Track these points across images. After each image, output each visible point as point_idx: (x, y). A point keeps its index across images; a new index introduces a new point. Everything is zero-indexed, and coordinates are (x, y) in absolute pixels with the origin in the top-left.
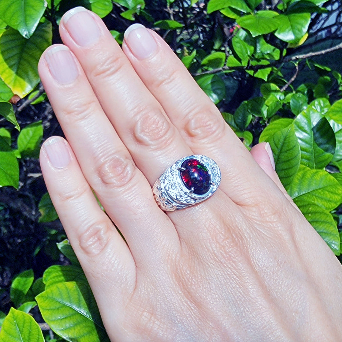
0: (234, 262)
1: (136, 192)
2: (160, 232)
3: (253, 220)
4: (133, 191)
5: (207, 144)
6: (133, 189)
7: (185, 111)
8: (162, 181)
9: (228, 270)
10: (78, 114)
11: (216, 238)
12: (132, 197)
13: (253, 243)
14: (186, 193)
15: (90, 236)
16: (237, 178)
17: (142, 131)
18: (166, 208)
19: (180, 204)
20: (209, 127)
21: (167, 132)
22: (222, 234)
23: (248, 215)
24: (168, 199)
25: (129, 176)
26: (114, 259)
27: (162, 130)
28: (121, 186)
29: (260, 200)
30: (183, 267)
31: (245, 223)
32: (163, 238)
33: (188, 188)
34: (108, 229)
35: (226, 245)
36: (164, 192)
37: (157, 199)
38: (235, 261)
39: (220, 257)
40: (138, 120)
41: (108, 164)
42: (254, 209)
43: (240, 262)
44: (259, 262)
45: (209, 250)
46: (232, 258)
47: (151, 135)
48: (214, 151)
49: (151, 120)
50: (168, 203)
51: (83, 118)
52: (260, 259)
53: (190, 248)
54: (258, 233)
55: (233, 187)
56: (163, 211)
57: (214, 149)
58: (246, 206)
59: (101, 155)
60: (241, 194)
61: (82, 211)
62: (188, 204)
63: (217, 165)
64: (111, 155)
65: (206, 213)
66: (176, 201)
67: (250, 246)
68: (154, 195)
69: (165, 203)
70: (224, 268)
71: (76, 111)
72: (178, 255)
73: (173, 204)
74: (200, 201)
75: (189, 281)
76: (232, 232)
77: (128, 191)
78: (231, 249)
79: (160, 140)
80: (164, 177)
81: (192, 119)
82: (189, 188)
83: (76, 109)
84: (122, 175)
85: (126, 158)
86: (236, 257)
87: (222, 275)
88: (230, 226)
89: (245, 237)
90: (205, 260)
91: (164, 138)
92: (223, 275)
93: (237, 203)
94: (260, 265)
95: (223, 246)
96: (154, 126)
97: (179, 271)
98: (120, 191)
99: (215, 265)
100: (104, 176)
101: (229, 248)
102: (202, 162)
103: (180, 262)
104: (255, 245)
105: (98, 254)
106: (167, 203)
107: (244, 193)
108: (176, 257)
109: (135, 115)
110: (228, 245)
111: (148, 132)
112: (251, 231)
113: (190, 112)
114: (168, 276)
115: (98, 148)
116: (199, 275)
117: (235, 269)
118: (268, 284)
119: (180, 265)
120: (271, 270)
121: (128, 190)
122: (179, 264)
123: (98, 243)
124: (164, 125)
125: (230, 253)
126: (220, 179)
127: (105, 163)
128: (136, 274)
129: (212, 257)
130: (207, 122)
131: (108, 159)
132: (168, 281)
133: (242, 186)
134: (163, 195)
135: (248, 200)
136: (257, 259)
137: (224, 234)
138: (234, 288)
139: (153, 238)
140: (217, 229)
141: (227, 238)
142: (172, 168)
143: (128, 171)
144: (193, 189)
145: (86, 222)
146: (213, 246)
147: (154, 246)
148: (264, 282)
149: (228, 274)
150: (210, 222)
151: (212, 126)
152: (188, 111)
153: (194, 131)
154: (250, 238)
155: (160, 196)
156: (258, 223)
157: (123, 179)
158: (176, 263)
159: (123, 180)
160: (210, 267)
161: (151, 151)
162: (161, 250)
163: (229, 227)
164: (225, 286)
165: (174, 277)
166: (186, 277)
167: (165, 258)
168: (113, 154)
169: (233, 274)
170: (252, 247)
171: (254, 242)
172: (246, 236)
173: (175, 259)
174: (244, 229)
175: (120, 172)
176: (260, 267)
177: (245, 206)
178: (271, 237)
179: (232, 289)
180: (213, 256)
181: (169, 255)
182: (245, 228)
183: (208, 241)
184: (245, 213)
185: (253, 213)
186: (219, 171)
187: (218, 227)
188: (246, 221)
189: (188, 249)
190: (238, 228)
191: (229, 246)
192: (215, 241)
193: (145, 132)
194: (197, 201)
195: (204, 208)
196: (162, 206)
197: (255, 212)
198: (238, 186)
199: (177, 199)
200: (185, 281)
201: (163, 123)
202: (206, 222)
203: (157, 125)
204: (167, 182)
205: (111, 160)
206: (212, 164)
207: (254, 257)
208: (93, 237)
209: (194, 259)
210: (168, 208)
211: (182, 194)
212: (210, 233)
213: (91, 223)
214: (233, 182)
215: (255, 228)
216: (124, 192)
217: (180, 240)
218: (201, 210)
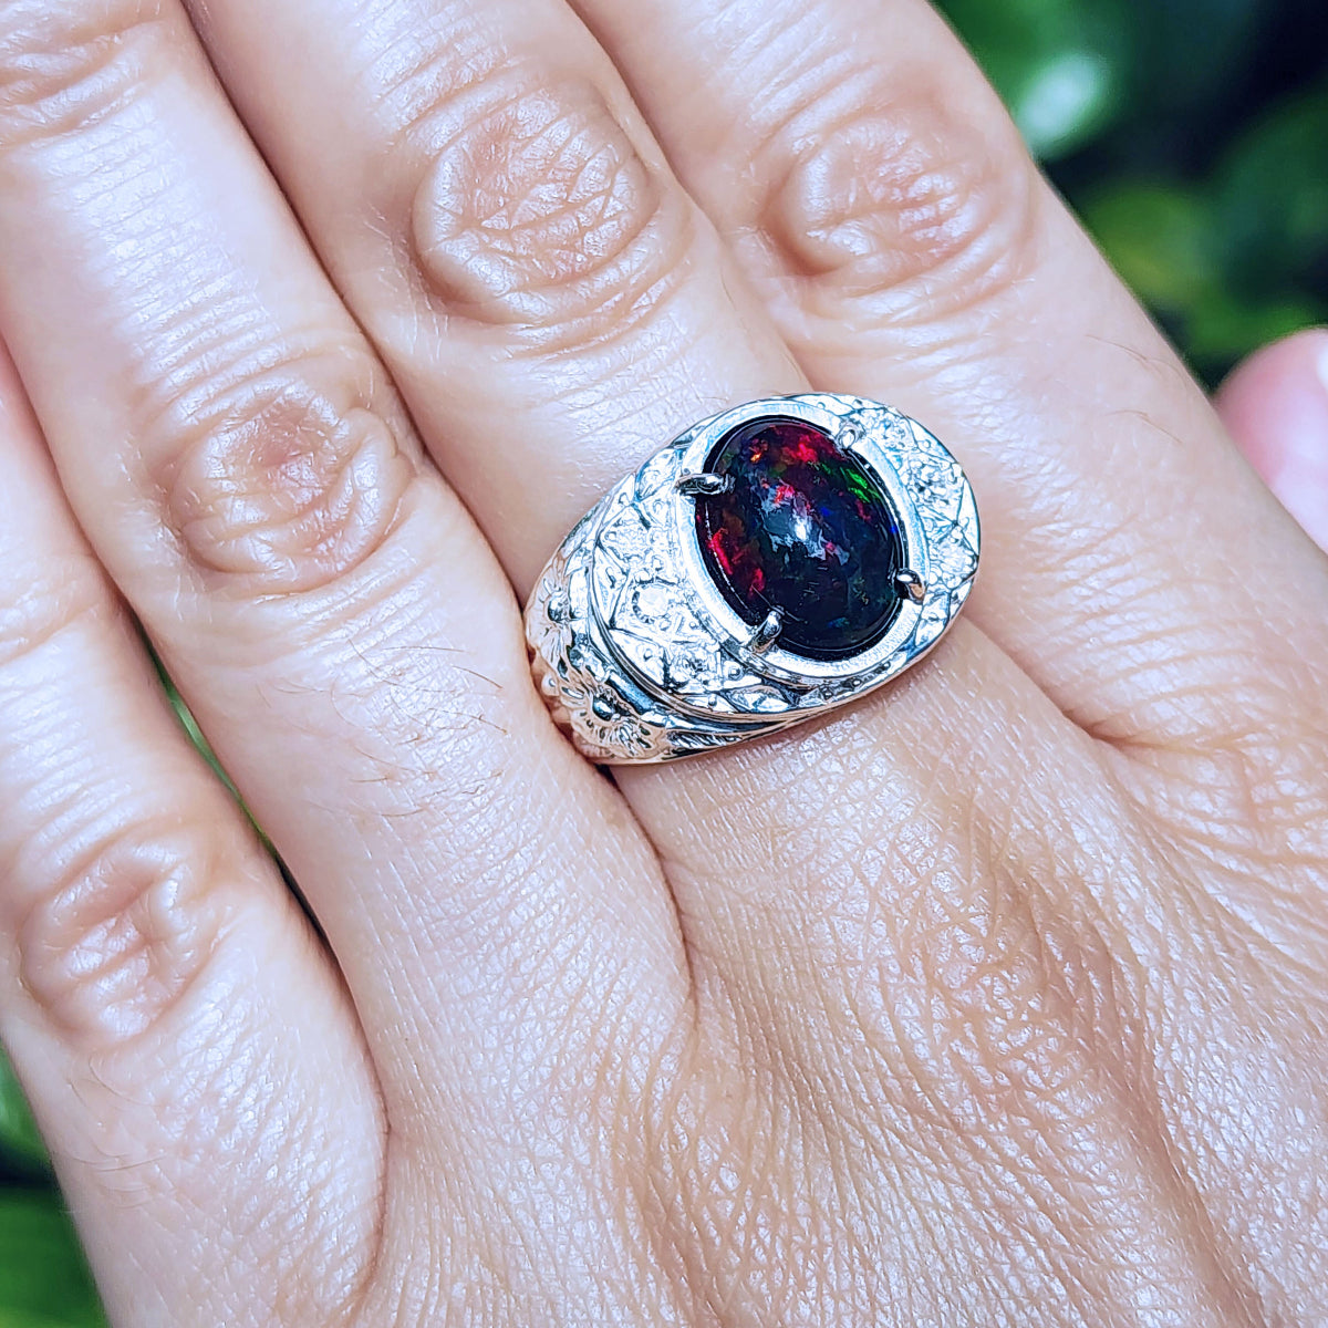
0: (1044, 1124)
1: (405, 629)
2: (554, 900)
3: (1192, 842)
4: (389, 620)
5: (908, 324)
6: (386, 609)
7: (768, 98)
8: (575, 563)
9: (996, 1180)
10: (32, 98)
11: (925, 958)
12: (375, 661)
13: (1180, 999)
14: (728, 649)
15: (91, 916)
16: (1104, 560)
17: (468, 221)
18: (606, 742)
19: (687, 718)
20: (928, 212)
21: (631, 236)
22: (970, 930)
23: (1162, 809)
24: (609, 682)
25: (366, 521)
26: (237, 1074)
27: (599, 220)
28: (305, 589)
29: (1254, 715)
30: (694, 1144)
31: (1139, 862)
32: (570, 941)
33: (740, 612)
34: (216, 870)
35: (994, 1005)
36: (587, 637)
37: (545, 683)
38: (1053, 1121)
39: (954, 1086)
40: (442, 150)
41: (226, 439)
42: (1207, 773)
43: (1081, 1122)
44: (1217, 1127)
45: (874, 1038)
46: (1031, 1095)
47: (521, 251)
48: (948, 377)
49: (526, 154)
50: (618, 709)
51: (71, 124)
52: (1224, 1110)
53: (751, 1018)
54: (1221, 936)
55: (1067, 621)
56: (588, 759)
57: (951, 363)
58: (1156, 746)
59: (179, 376)
60: (1124, 664)
61: (46, 744)
62: (741, 718)
63: (957, 470)
64: (248, 379)
65: (872, 784)
66: (665, 697)
67: (1159, 1022)
68: (531, 654)
69: (598, 713)
70: (973, 1165)
71: (23, 74)
72: (668, 1064)
73: (647, 717)
74: (830, 704)
75: (730, 1241)
76: (1038, 920)
77: (354, 627)
78: (1025, 1035)
79: (583, 289)
80: (592, 536)
81: (813, 153)
82: (749, 610)
83: (25, 61)
84: (319, 514)
85: (357, 402)
86: (1061, 1088)
87: (958, 1208)
88: (1029, 880)
89: (1131, 957)
90: (846, 1102)
91: (611, 275)
92: (968, 1206)
93: (1093, 730)
94: (1220, 1147)
95: (974, 1015)
96: (547, 192)
97: (668, 1167)
98: (301, 622)
99: (915, 1138)
100: (198, 517)
101: (1014, 1026)
102: (847, 441)
103: (681, 1109)
104: (1195, 1009)
105: (137, 1040)
106: (605, 708)
107: (1141, 659)
108: (651, 1079)
109: (422, 116)
110: (1006, 1005)
111: (507, 234)
112: (1174, 917)
113: (798, 108)
114: (596, 1205)
115: (167, 327)
116: (801, 1207)
117: (1050, 1173)
118: (1269, 1277)
119: (679, 1129)
120: (1295, 1188)
121: (352, 613)
122: (672, 1126)
123: (142, 964)
124: (619, 189)
125: (1020, 1065)
126: (976, 558)
127: (208, 428)
128: (385, 1177)
129: (893, 1083)
130: (914, 177)
131: (225, 404)
132: (588, 1238)
133: (1128, 617)
134: (579, 655)
135: (1164, 710)
136: (1202, 1106)
137: (984, 931)
138: (1034, 1300)
139: (509, 940)
140: (939, 895)
141: (1005, 963)
142: (648, 475)
143: (357, 493)
144: (772, 620)
145: (65, 821)
146: (909, 1009)
147: (509, 992)
148: (1245, 1268)
149: (998, 1204)
150: (893, 847)
151: (944, 205)
152: (786, 97)
153: (821, 234)
154: (1165, 966)
155: (562, 662)
156: (1232, 864)
157: (323, 539)
158: (647, 1118)
159: (322, 547)
160: (879, 1153)
161: (519, 356)
162: (550, 1025)
163: (1021, 883)
164: (973, 1287)
165: (630, 1213)
166: (714, 1213)
167: (579, 1077)
168: (265, 372)
169: (1031, 1202)
170: (1174, 1029)
171: (1189, 995)
172: (1138, 948)
173: (649, 1088)
174: (1130, 902)
175: (306, 495)
176: (1222, 1165)
177: (1143, 746)
178: (1307, 961)
179: (1020, 1307)
180: (898, 1077)
181: (607, 1062)
182: (1134, 894)
183: (875, 974)
184: (1141, 798)
185: (1199, 800)
186: (968, 509)
187: (944, 883)
188: (1144, 852)
189: (740, 1028)
190: (1087, 893)
191: (1010, 1015)
192: (923, 981)
193: (485, 230)
194: (805, 701)
195: (854, 752)
196: (579, 729)
197: (1209, 790)
198: (1105, 612)
199: (671, 685)
200: (706, 1240)
201: (611, 173)
202: (869, 842)
203: (571, 184)
204: (605, 565)
205: (248, 414)
206: (924, 458)
207: (1184, 1092)
208: (112, 922)
209: (776, 1092)
210: (618, 741)
211: (700, 655)
212: (890, 922)
213: (103, 828)
214: (1074, 583)
215: (1206, 897)
216: (329, 626)
217: (690, 963)
218: (836, 767)
